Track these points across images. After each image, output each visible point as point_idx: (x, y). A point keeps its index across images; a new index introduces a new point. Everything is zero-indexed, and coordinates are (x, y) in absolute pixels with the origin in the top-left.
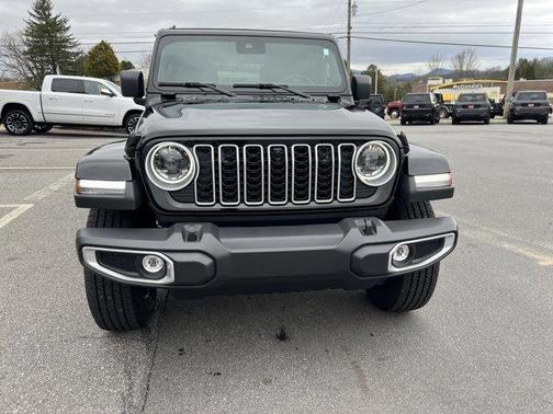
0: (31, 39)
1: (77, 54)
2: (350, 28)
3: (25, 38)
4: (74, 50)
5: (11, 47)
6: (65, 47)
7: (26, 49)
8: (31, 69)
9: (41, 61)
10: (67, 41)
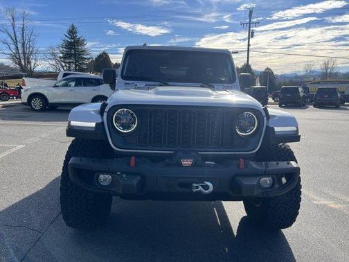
0: (64, 49)
1: (89, 59)
2: (249, 45)
3: (61, 49)
4: (88, 57)
5: (53, 54)
6: (83, 54)
7: (61, 55)
8: (63, 67)
9: (69, 63)
10: (84, 51)
